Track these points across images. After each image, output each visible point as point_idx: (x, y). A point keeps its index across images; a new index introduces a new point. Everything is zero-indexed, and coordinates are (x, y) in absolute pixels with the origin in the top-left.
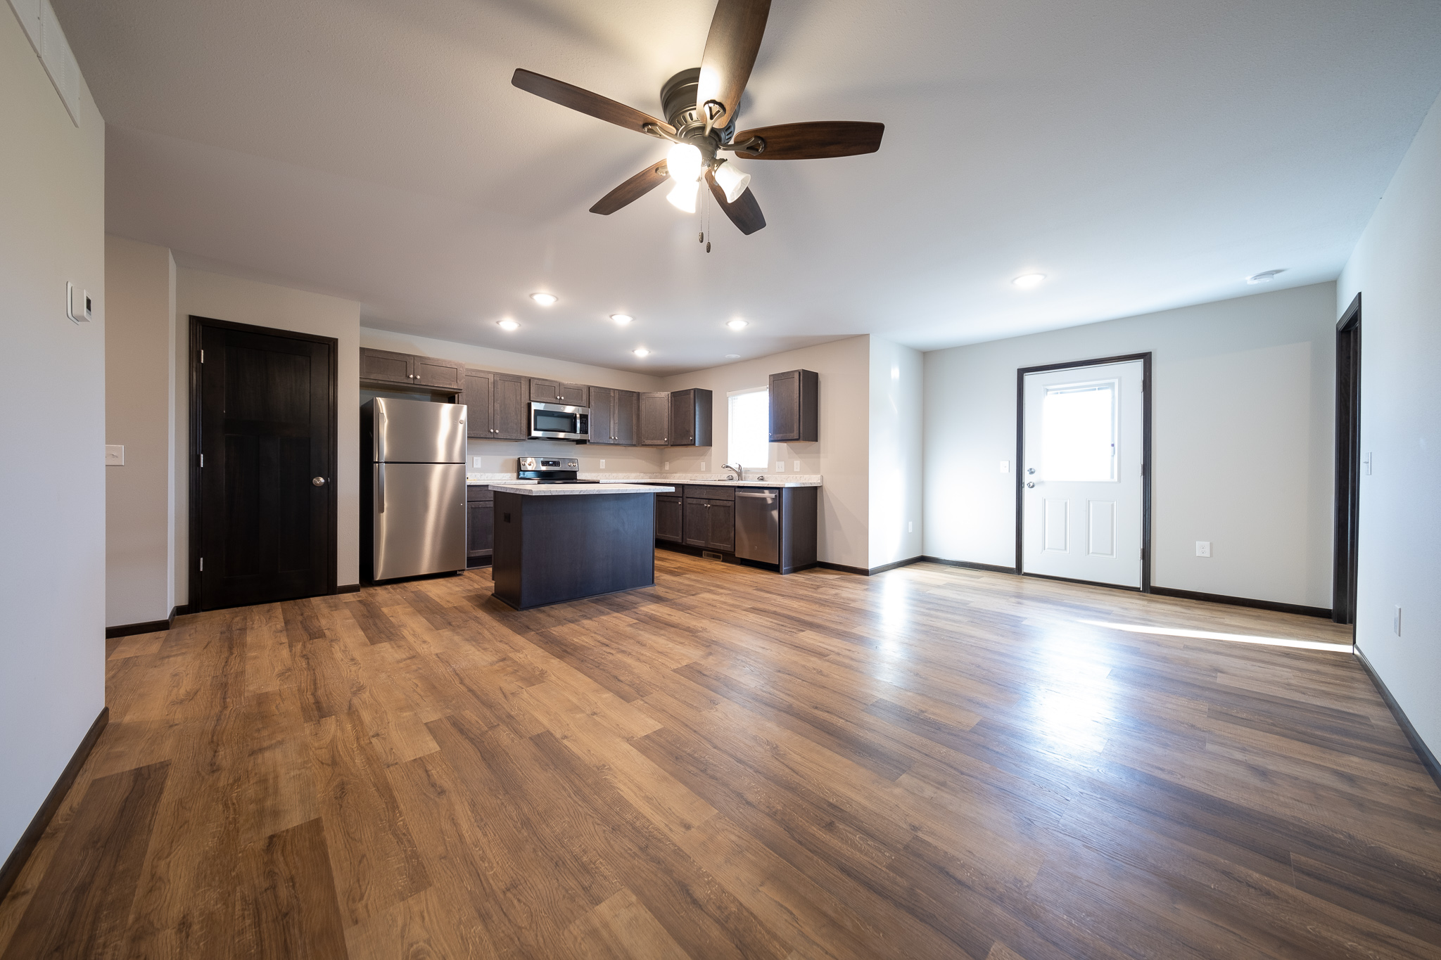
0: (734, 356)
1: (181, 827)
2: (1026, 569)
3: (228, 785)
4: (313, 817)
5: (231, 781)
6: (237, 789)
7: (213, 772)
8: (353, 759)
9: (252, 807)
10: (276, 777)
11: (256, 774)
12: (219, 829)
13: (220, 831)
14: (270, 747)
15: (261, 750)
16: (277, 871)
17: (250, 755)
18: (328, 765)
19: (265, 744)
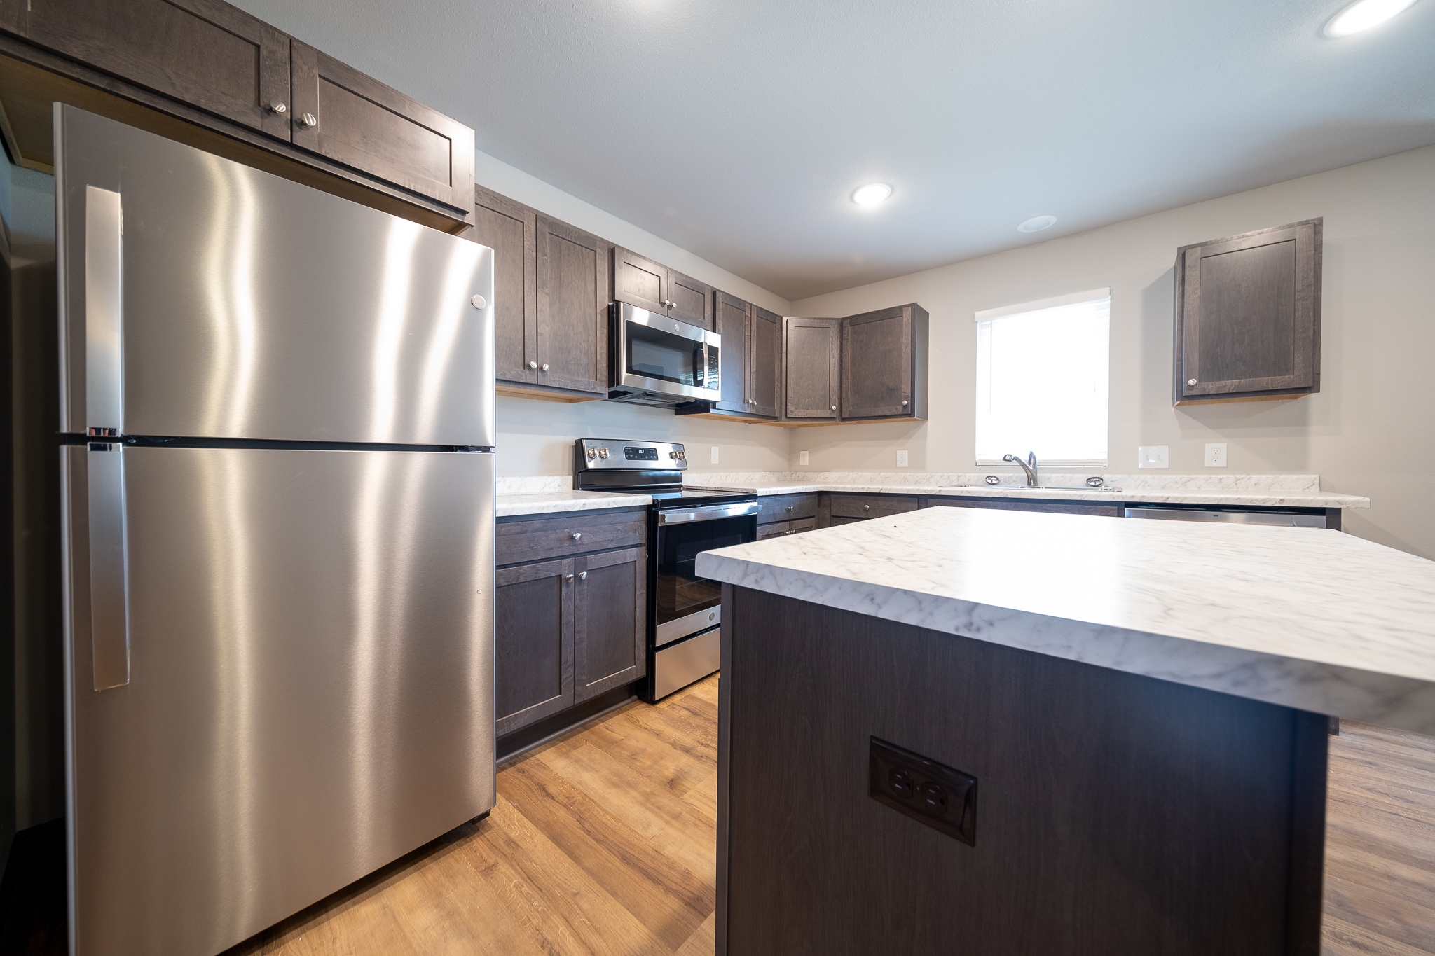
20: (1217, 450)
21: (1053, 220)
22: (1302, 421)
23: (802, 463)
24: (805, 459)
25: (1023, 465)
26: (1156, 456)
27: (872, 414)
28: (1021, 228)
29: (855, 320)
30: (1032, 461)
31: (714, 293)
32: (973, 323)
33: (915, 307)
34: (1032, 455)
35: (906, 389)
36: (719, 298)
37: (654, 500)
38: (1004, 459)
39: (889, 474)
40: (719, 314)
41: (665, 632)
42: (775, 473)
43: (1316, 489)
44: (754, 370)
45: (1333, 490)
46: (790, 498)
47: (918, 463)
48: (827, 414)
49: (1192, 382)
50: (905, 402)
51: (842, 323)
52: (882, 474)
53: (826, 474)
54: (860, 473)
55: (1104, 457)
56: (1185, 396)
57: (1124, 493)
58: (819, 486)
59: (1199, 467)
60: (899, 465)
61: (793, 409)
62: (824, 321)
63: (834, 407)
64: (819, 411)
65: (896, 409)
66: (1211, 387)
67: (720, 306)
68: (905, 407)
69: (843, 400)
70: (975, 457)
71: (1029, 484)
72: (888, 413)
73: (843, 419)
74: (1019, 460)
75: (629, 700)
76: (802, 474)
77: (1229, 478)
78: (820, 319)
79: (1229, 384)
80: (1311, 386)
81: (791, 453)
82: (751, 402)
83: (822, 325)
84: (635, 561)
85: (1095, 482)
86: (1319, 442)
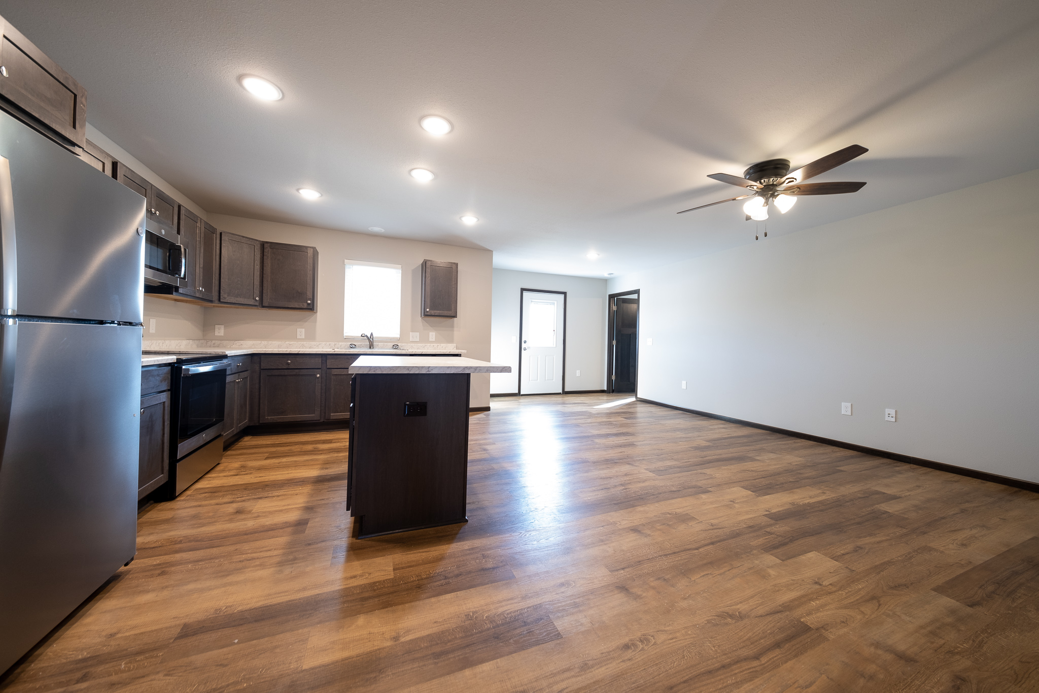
0: (377, 229)
1: (1029, 663)
2: (522, 393)
3: (963, 657)
4: (934, 593)
5: (958, 657)
6: (959, 647)
7: (963, 680)
8: (860, 590)
9: (963, 628)
10: (922, 627)
11: (932, 643)
12: (999, 637)
13: (1000, 635)
14: (890, 650)
15: (902, 657)
16: (984, 595)
17: (916, 661)
18: (879, 601)
19: (889, 657)
20: (432, 335)
21: (383, 230)
22: (452, 326)
23: (217, 334)
24: (220, 331)
25: (368, 339)
26: (415, 336)
27: (286, 306)
28: (370, 229)
29: (274, 245)
30: (372, 337)
31: (179, 206)
32: (344, 264)
33: (314, 248)
34: (372, 334)
35: (309, 295)
36: (183, 212)
37: (177, 359)
38: (362, 336)
39: (292, 343)
40: (182, 223)
41: (184, 447)
42: (196, 341)
43: (455, 348)
44: (202, 266)
45: (459, 349)
46: (239, 358)
47: (311, 336)
48: (251, 302)
49: (428, 310)
50: (309, 302)
51: (263, 245)
52: (287, 343)
53: (242, 342)
54: (270, 342)
55: (398, 336)
56: (426, 315)
57: (409, 351)
58: (253, 350)
59: (428, 341)
60: (298, 337)
61: (226, 296)
62: (251, 240)
63: (257, 298)
64: (246, 299)
65: (303, 305)
66: (433, 312)
67: (182, 217)
68: (309, 304)
69: (264, 295)
70: (343, 334)
71: (370, 348)
72: (297, 307)
73: (263, 307)
74: (366, 336)
75: (148, 504)
76: (217, 342)
77: (436, 345)
78: (247, 238)
79: (437, 312)
80: (455, 316)
81: (206, 326)
82: (201, 289)
83: (249, 242)
84: (164, 402)
85: (395, 347)
86: (457, 333)
